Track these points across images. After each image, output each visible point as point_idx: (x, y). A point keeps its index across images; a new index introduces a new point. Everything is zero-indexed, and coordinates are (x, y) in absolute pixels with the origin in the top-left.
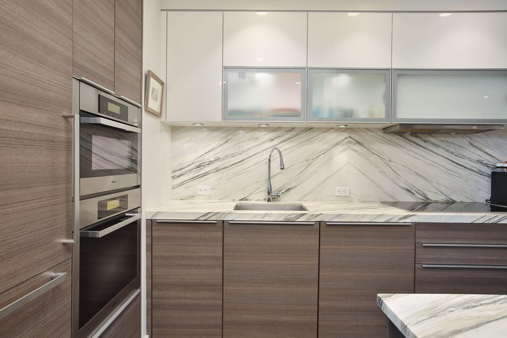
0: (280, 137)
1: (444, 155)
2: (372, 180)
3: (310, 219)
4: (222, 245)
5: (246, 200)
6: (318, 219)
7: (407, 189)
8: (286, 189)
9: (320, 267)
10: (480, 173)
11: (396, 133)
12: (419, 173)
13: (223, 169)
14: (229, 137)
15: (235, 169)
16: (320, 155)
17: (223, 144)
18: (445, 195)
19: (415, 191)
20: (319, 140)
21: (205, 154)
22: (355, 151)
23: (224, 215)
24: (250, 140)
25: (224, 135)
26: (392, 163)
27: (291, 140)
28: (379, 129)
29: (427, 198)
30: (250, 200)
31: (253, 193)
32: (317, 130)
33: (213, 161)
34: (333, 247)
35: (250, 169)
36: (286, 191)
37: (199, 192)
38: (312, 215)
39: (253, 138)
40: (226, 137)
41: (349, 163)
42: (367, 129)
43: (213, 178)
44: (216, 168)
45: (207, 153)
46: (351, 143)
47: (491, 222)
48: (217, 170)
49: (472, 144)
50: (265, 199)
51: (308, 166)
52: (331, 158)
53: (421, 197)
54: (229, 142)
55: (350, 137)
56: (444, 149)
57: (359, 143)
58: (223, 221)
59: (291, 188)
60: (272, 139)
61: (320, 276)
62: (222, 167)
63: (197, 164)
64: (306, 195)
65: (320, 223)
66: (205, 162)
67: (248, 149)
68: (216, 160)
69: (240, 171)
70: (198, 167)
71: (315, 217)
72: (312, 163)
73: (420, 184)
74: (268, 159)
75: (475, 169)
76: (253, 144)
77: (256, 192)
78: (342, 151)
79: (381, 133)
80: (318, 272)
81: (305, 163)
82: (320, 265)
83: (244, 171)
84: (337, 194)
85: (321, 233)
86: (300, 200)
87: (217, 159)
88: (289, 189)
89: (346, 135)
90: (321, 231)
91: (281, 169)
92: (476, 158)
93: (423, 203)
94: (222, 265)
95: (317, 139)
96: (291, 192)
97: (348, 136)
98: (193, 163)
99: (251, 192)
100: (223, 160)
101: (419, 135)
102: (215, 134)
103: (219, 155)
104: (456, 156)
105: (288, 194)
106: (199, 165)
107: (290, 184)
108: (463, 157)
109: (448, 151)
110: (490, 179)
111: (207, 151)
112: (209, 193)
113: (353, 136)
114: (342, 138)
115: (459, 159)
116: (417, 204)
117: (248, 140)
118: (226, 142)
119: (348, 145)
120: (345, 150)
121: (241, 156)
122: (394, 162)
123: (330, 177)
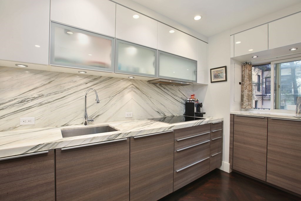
0: (92, 81)
1: (171, 95)
2: (143, 108)
3: (124, 136)
4: (54, 171)
5: (67, 125)
6: (129, 136)
7: (158, 112)
8: (96, 116)
9: (130, 166)
10: (182, 103)
11: (153, 83)
12: (162, 104)
13: (46, 103)
14: (52, 79)
15: (58, 103)
16: (117, 94)
17: (47, 84)
18: (171, 113)
19: (161, 112)
20: (116, 85)
21: (29, 91)
22: (135, 92)
23: (56, 144)
24: (70, 82)
25: (48, 77)
26: (152, 99)
27: (99, 84)
28: (146, 81)
29: (165, 115)
30: (71, 125)
31: (72, 120)
32: (115, 79)
33: (37, 98)
34: (138, 151)
35: (69, 103)
36: (96, 117)
37: (22, 123)
38: (125, 134)
39: (73, 81)
40: (49, 79)
41: (132, 99)
42: (141, 80)
43: (36, 111)
44: (40, 103)
45: (30, 90)
46: (133, 87)
47: (198, 125)
48: (41, 104)
49: (179, 90)
50: (82, 123)
51: (110, 101)
52: (123, 96)
53: (163, 115)
54: (52, 83)
55: (132, 84)
56: (171, 92)
57: (137, 88)
58: (55, 149)
59: (100, 115)
60: (87, 82)
61: (130, 172)
62: (46, 102)
63: (20, 100)
64: (109, 119)
65: (130, 138)
66: (28, 98)
67: (69, 89)
68: (40, 97)
69: (62, 105)
70: (21, 102)
71: (127, 135)
72: (112, 98)
73: (162, 109)
74: (85, 96)
75: (180, 101)
76: (72, 85)
77: (75, 119)
78: (129, 92)
79: (147, 83)
80: (129, 170)
81: (108, 99)
82: (131, 164)
83: (65, 105)
84: (126, 116)
85: (131, 144)
86: (106, 122)
87: (41, 95)
88: (98, 116)
89: (130, 83)
90: (131, 143)
91: (98, 103)
92: (180, 96)
93: (164, 118)
94: (54, 188)
95: (115, 84)
96: (100, 117)
97: (131, 84)
98: (15, 99)
99: (71, 119)
100: (47, 96)
101: (162, 85)
102: (39, 76)
103: (43, 93)
104: (175, 95)
105: (97, 118)
106: (22, 101)
107: (99, 112)
108: (177, 96)
109: (172, 93)
110: (185, 106)
111: (31, 89)
112: (33, 123)
113: (134, 84)
114: (128, 85)
115: (175, 97)
116: (162, 118)
117: (69, 82)
118: (49, 83)
119: (131, 89)
120: (130, 91)
121: (63, 93)
122: (152, 98)
123: (122, 107)
